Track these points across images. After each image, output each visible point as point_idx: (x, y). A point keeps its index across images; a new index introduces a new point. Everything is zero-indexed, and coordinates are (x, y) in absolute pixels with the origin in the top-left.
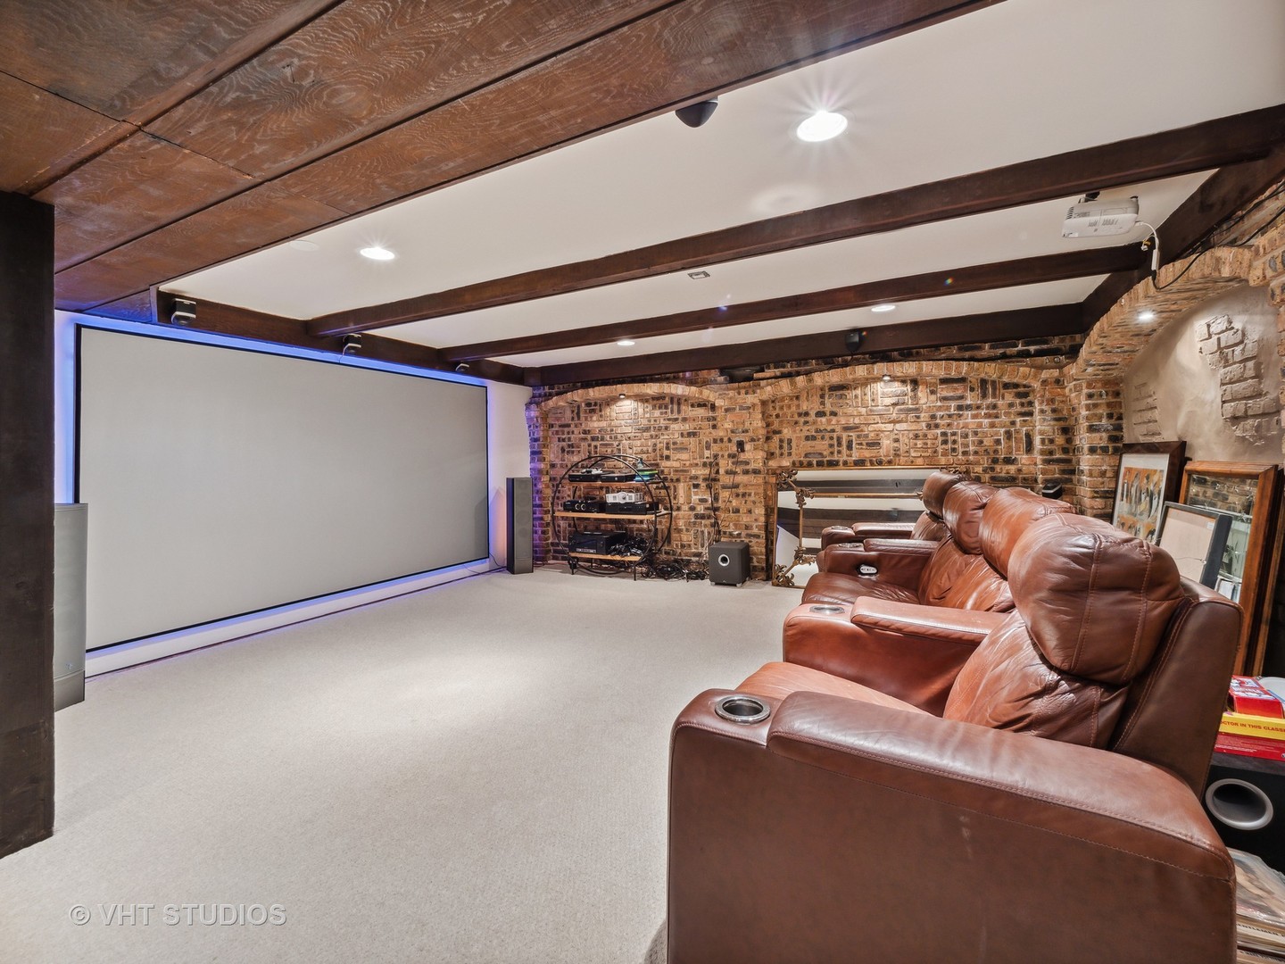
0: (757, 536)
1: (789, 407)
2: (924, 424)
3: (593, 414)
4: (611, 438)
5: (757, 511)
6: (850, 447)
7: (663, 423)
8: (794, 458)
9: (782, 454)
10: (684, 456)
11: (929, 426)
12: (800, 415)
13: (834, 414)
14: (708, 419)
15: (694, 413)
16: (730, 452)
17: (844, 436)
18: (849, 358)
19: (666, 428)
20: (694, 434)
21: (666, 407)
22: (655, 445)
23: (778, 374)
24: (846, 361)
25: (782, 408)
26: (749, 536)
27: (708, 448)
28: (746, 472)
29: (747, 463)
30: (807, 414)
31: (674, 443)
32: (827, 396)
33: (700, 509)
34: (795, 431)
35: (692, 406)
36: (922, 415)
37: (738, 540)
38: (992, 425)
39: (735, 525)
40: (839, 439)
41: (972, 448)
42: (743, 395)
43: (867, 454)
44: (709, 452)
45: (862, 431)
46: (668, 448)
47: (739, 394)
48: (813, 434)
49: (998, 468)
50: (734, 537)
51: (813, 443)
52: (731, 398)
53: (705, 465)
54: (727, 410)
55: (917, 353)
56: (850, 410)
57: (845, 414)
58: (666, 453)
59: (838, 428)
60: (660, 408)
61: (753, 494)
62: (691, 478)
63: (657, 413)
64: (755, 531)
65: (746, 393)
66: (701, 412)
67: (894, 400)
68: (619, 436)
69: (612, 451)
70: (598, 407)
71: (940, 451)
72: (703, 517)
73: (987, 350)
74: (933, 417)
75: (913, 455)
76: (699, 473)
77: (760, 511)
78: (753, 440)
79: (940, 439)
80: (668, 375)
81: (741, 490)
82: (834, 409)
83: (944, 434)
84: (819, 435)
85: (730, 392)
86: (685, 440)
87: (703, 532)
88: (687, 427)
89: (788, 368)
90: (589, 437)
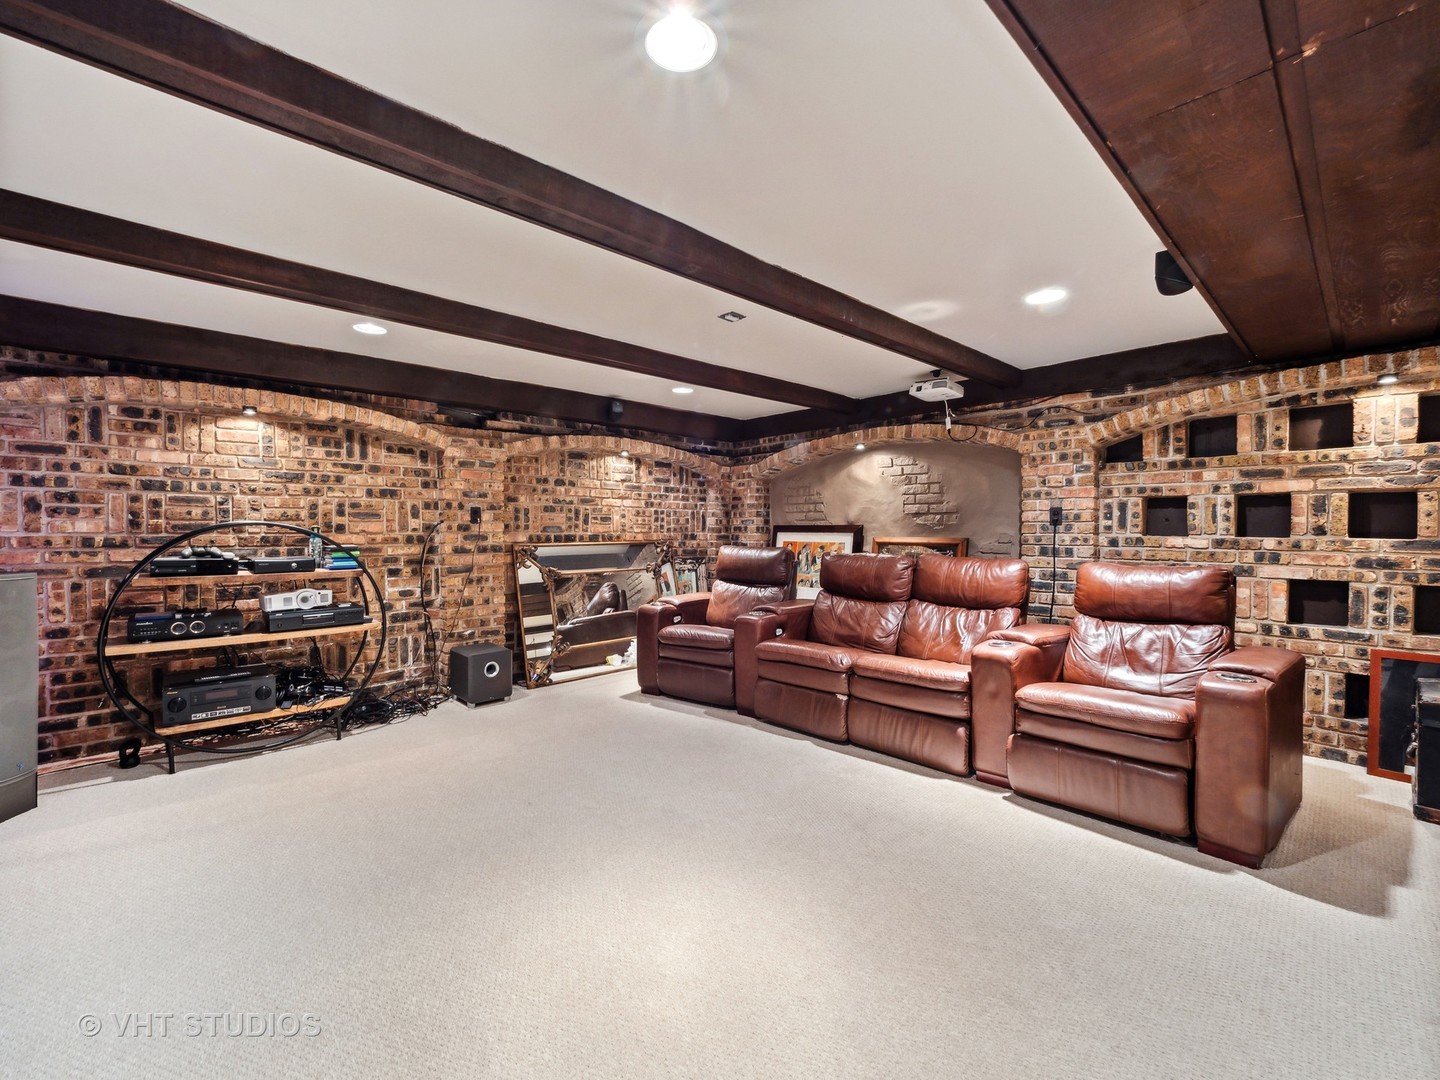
0: (495, 633)
1: (527, 470)
2: (643, 502)
3: (145, 434)
4: (202, 487)
5: (496, 600)
6: (586, 522)
7: (328, 468)
8: (531, 532)
9: (518, 527)
10: (372, 526)
11: (646, 504)
12: (539, 481)
13: (572, 484)
14: (417, 473)
15: (392, 460)
16: (460, 522)
17: (582, 508)
18: (590, 425)
19: (339, 479)
20: (393, 494)
21: (338, 445)
22: (314, 506)
23: (518, 427)
24: (586, 428)
25: (518, 470)
26: (485, 634)
27: (415, 515)
28: (483, 550)
29: (485, 538)
30: (546, 481)
31: (354, 505)
32: (566, 463)
33: (401, 607)
34: (533, 500)
35: (390, 449)
36: (643, 493)
37: (471, 642)
38: (685, 507)
39: (468, 623)
40: (577, 513)
41: (672, 526)
42: (486, 447)
43: (600, 529)
44: (416, 521)
45: (597, 505)
46: (341, 513)
47: (481, 444)
48: (551, 504)
49: (687, 542)
50: (466, 639)
51: (552, 515)
52: (470, 449)
53: (409, 540)
54: (462, 464)
55: (642, 434)
56: (587, 482)
57: (584, 487)
58: (336, 520)
59: (575, 500)
60: (325, 443)
61: (491, 579)
62: (386, 561)
63: (319, 452)
64: (493, 626)
65: (491, 445)
66: (404, 461)
67: (623, 476)
68: (225, 486)
69: (205, 514)
70: (161, 422)
71: (653, 527)
72: (405, 618)
73: (685, 442)
74: (650, 496)
75: (636, 530)
76: (400, 552)
77: (500, 600)
78: (492, 508)
79: (654, 517)
80: (347, 393)
81: (475, 575)
82: (574, 479)
83: (656, 512)
84: (558, 507)
85: (469, 440)
86: (374, 501)
87: (405, 641)
88: (381, 481)
89: (528, 423)
90: (133, 480)
